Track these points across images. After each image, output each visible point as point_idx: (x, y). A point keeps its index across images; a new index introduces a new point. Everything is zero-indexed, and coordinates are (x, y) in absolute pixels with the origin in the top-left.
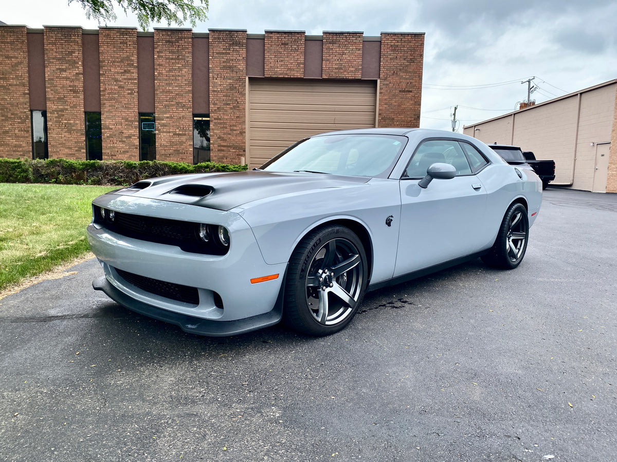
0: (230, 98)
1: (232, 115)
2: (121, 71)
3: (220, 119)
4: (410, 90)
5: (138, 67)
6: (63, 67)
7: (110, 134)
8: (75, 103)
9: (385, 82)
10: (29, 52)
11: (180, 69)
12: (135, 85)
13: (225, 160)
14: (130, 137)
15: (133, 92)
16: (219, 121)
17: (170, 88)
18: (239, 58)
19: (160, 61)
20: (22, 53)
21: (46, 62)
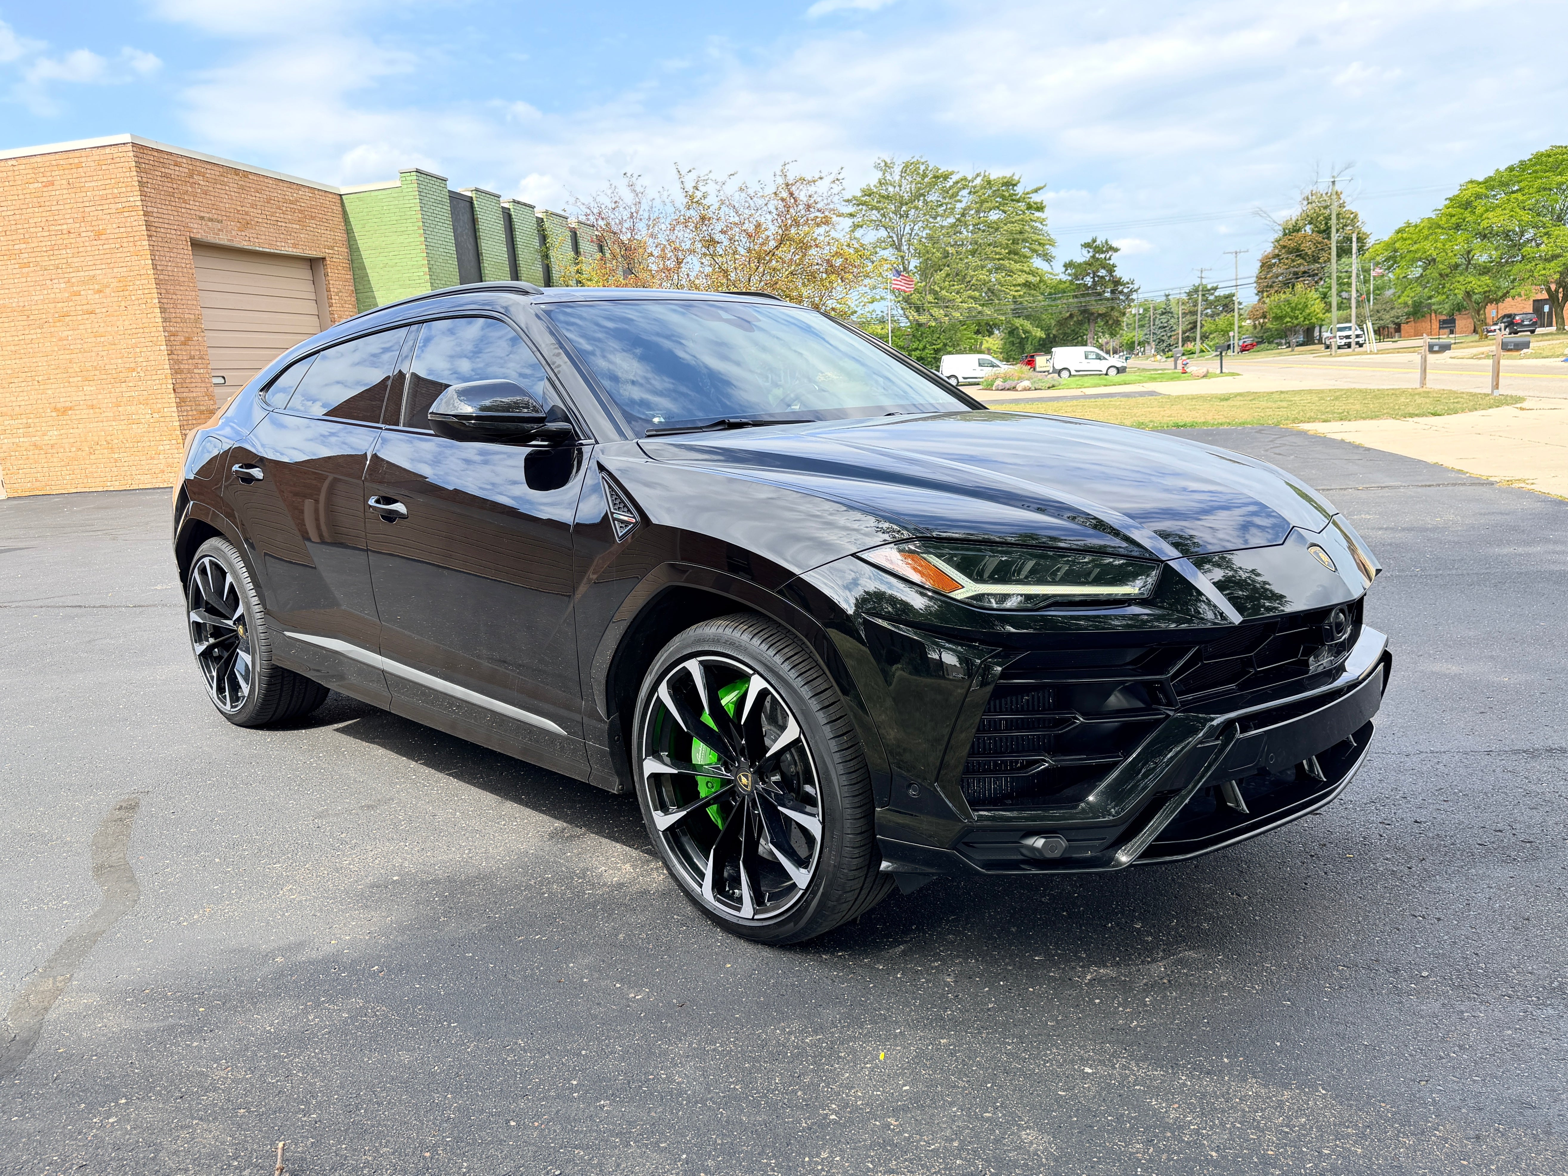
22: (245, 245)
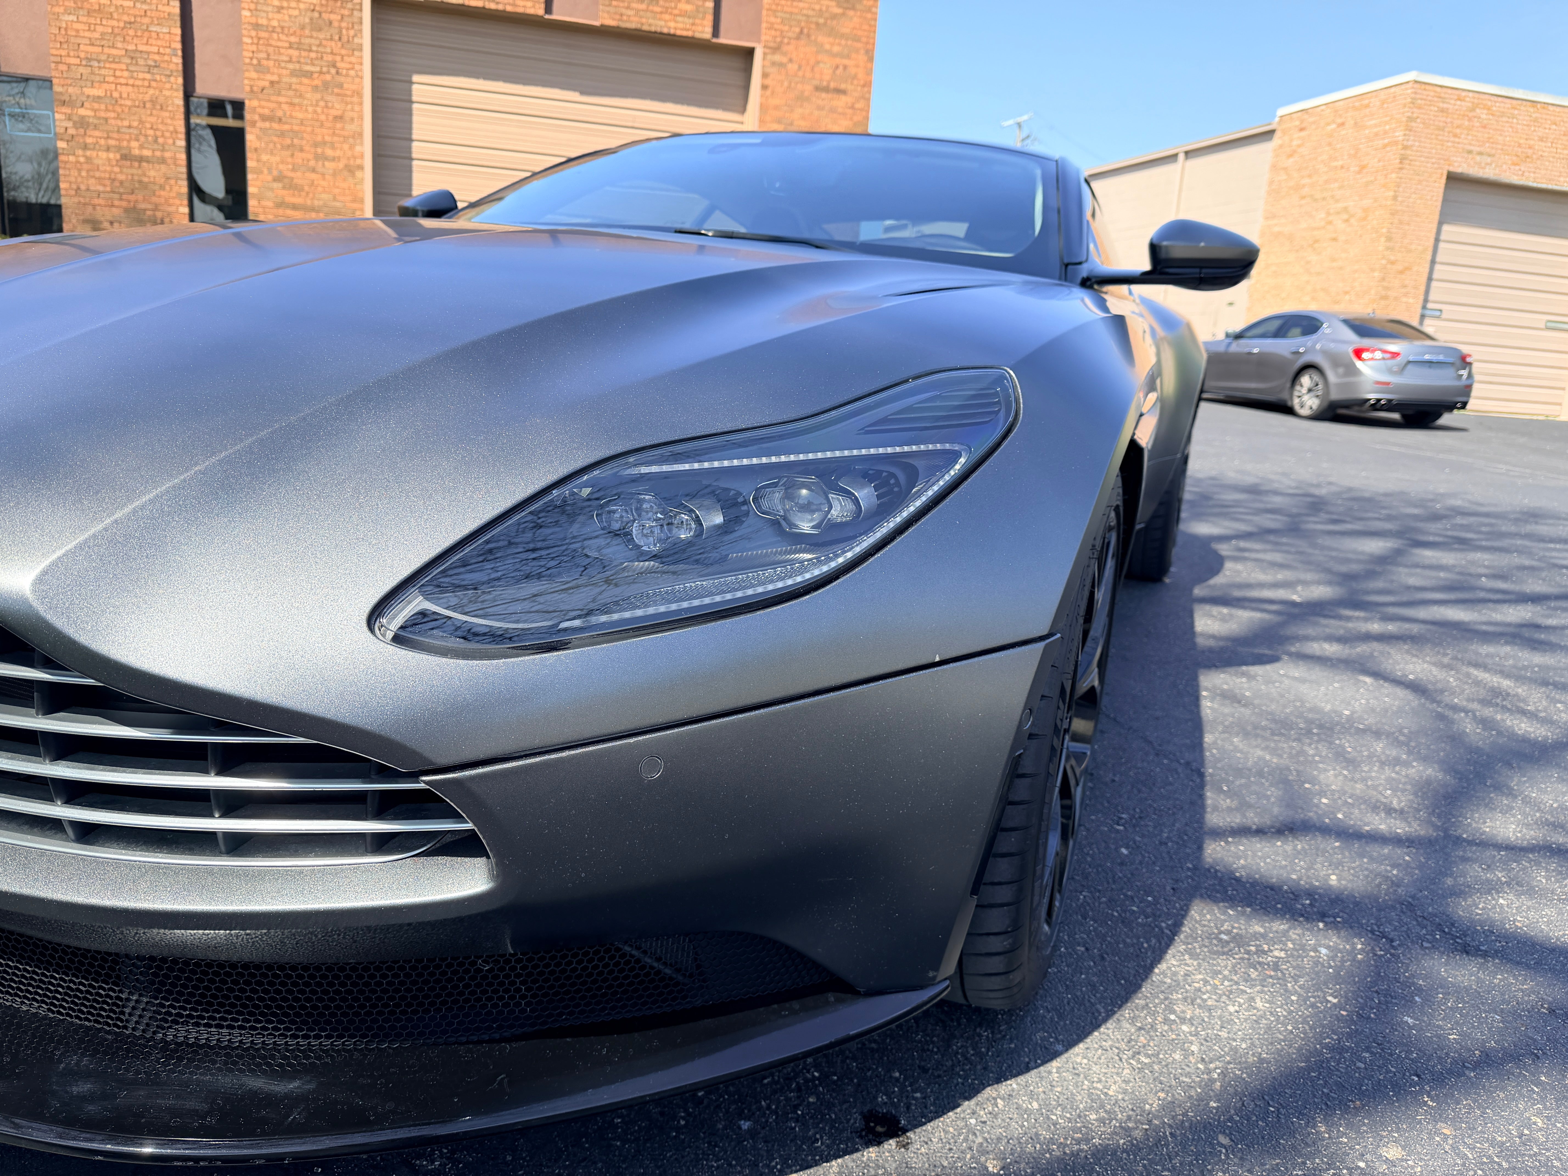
0: (313, 55)
1: (319, 110)
3: (280, 120)
4: (843, 86)
9: (777, 58)
16: (275, 126)
22: (1516, 180)
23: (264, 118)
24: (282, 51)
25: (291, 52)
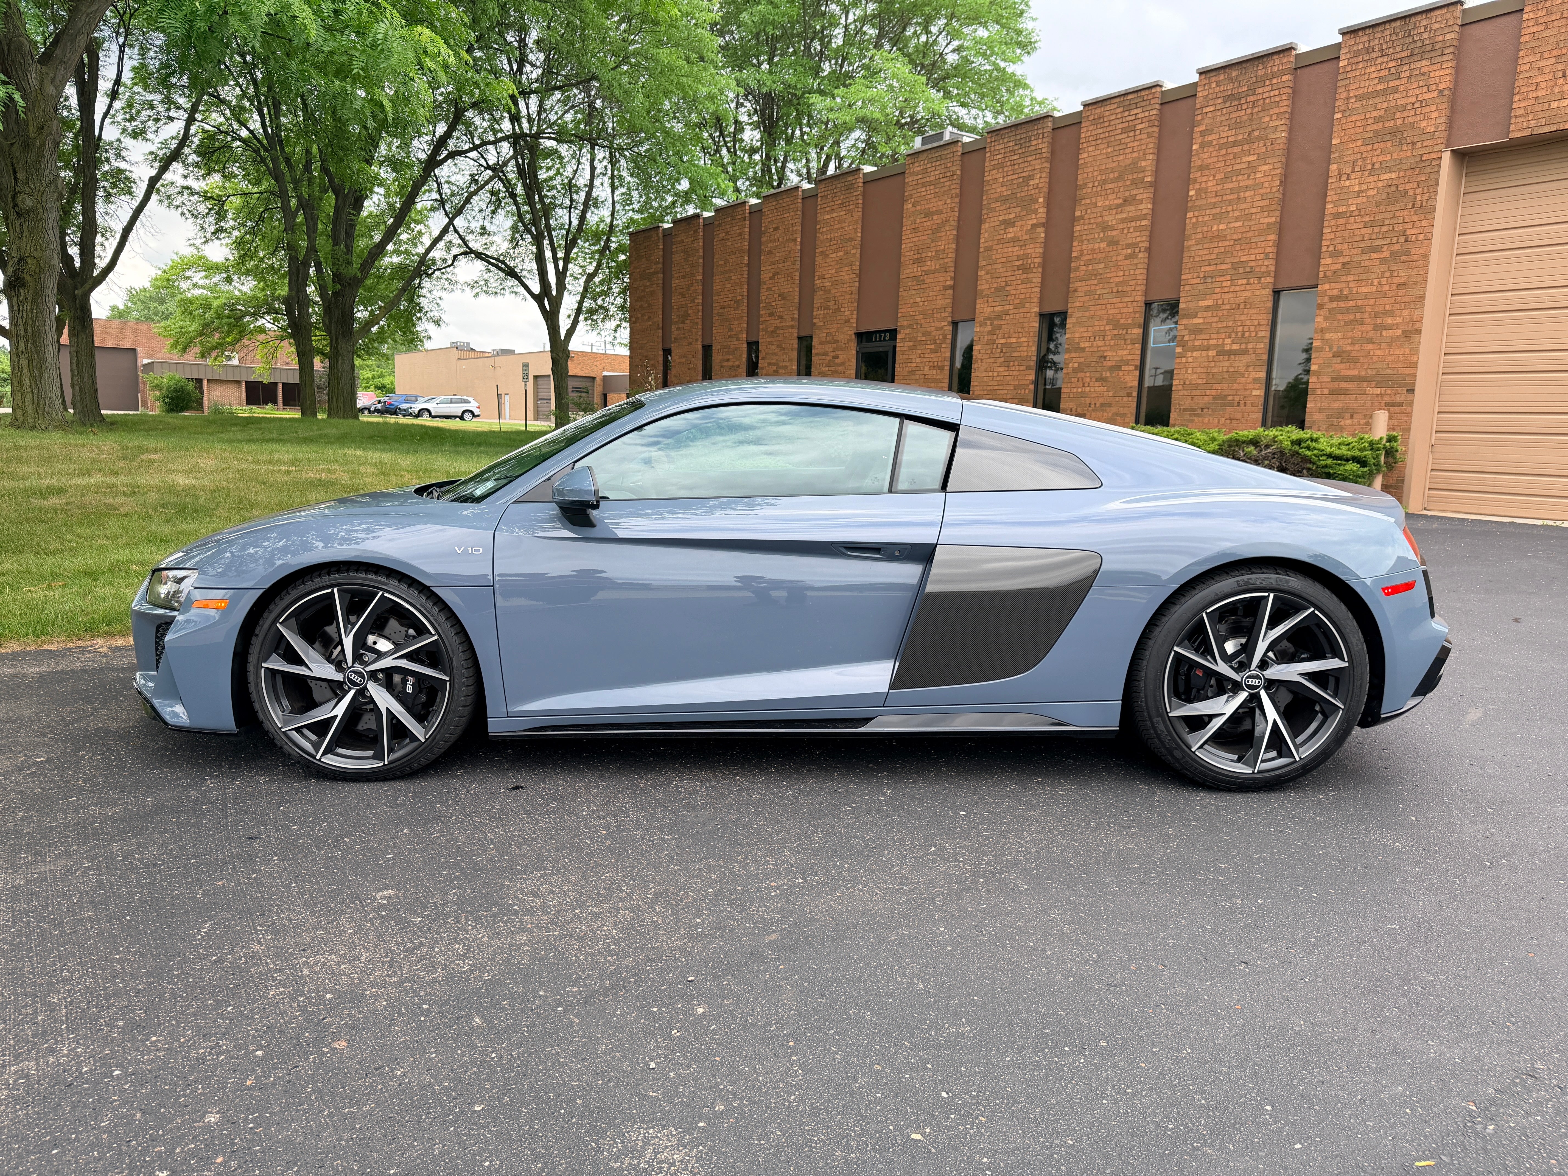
0: (1385, 229)
1: (1384, 281)
2: (1116, 202)
3: (1346, 298)
5: (1155, 185)
6: (1012, 216)
7: (1080, 363)
8: (1022, 296)
10: (961, 195)
11: (1252, 168)
12: (1143, 233)
13: (1348, 422)
14: (1118, 368)
15: (1137, 250)
16: (1342, 304)
17: (1222, 227)
18: (1427, 96)
19: (1206, 156)
20: (949, 201)
21: (984, 212)
23: (1332, 299)
24: (1357, 232)
25: (1364, 231)
